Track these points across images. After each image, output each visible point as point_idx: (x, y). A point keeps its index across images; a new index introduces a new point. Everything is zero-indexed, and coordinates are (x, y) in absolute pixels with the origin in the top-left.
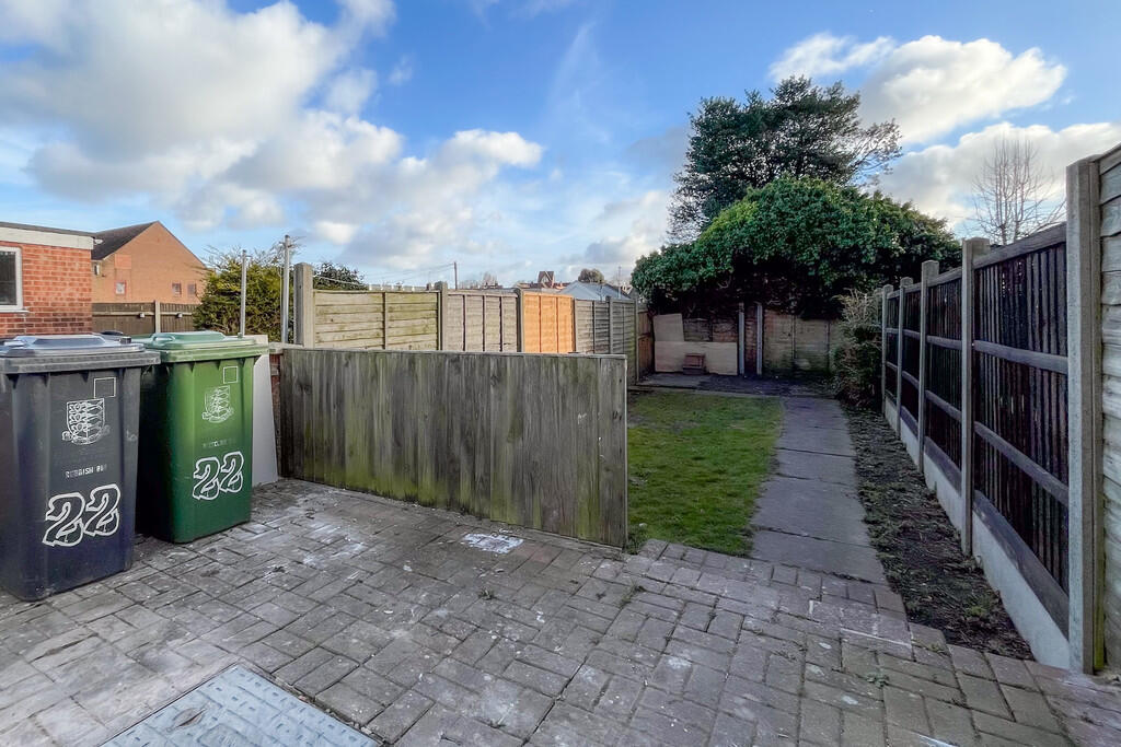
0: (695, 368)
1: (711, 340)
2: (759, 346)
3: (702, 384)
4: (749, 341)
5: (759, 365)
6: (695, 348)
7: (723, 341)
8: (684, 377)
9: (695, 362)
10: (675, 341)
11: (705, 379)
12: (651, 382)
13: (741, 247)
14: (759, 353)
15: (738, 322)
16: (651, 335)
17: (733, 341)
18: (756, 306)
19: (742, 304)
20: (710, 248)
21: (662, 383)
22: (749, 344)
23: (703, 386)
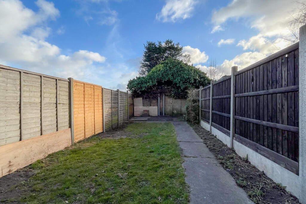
0: (146, 114)
1: (151, 106)
2: (164, 107)
3: (148, 119)
4: (161, 105)
5: (164, 113)
6: (146, 108)
7: (154, 106)
8: (143, 117)
9: (146, 112)
10: (140, 107)
11: (149, 117)
12: (132, 120)
13: (159, 77)
14: (164, 109)
15: (158, 100)
16: (133, 105)
17: (156, 106)
18: (163, 95)
19: (159, 95)
20: (150, 78)
21: (136, 120)
22: (161, 106)
23: (149, 120)
